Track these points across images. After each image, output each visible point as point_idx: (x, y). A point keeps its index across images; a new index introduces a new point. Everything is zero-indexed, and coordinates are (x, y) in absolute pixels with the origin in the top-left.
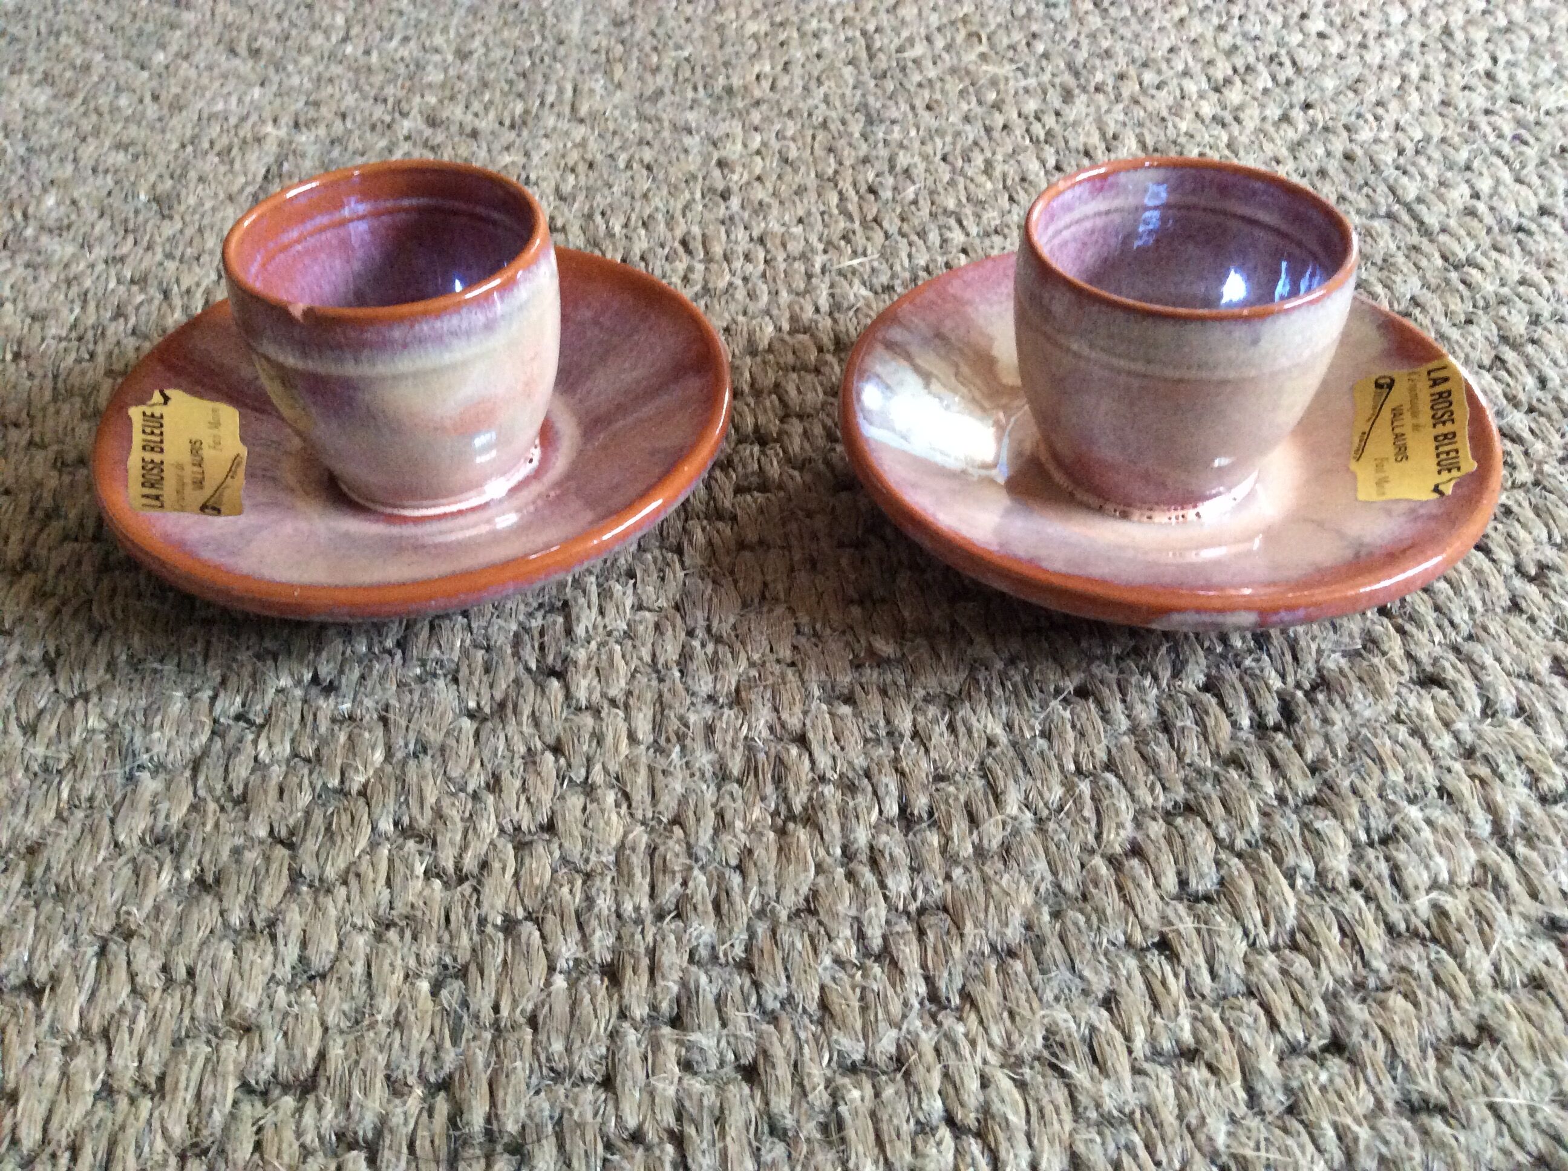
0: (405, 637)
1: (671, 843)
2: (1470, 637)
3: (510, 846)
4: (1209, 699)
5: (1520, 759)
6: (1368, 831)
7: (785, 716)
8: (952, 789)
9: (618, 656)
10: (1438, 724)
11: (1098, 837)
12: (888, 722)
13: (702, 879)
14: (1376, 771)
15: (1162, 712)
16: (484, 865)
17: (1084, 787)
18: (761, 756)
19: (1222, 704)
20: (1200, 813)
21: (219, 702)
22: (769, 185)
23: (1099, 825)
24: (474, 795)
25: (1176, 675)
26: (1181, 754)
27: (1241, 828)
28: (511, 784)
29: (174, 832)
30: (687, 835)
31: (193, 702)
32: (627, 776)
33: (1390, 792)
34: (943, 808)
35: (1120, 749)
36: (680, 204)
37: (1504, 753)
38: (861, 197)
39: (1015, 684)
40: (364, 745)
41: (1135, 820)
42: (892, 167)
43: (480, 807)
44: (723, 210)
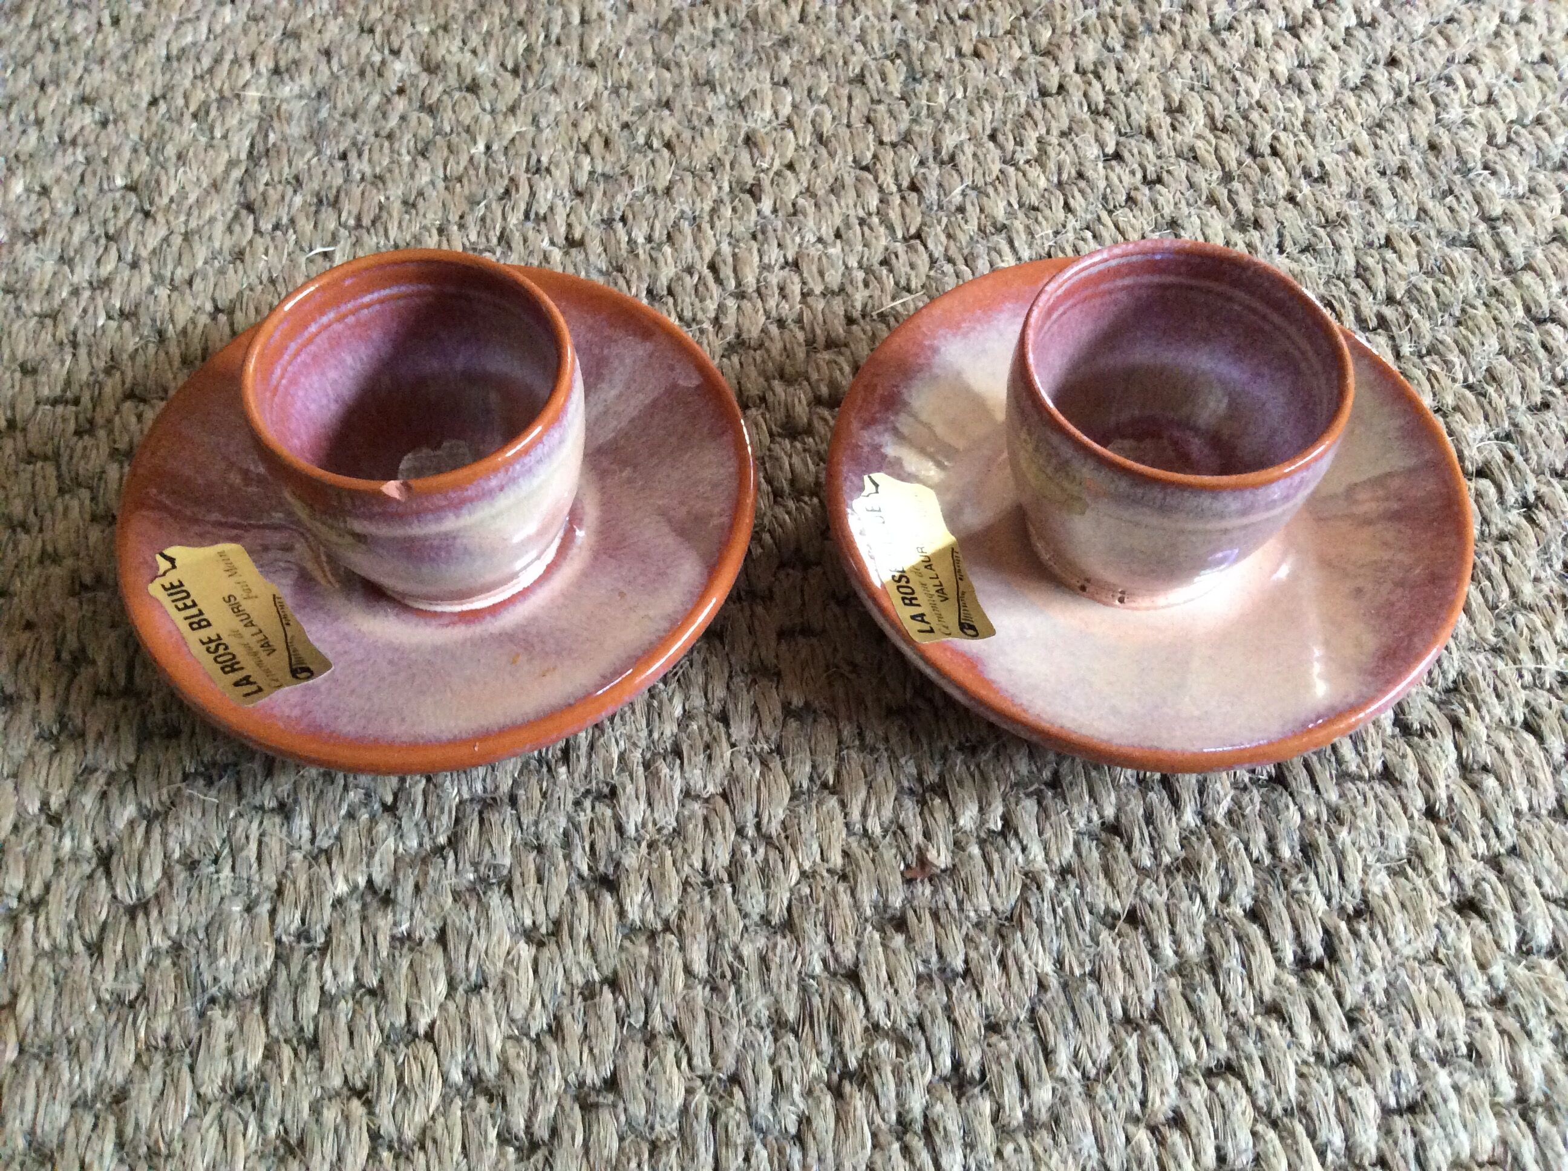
0: (455, 834)
1: (731, 1110)
2: (1513, 851)
3: (577, 1107)
4: (1254, 931)
5: (1550, 1012)
6: (1397, 1098)
7: (838, 948)
8: (1003, 1045)
9: (669, 861)
10: (1474, 965)
11: (1143, 1104)
12: (941, 955)
13: (764, 1154)
14: (1410, 1027)
15: (1209, 948)
16: (554, 1132)
17: (1132, 1043)
18: (816, 1000)
19: (1268, 937)
20: (1240, 1076)
21: (279, 919)
22: (803, 177)
23: (1145, 1091)
24: (538, 1042)
25: (1224, 899)
26: (1225, 1003)
27: (1279, 1093)
28: (573, 1029)
29: (252, 1082)
30: (747, 1099)
31: (253, 918)
32: (685, 1025)
33: (1422, 1050)
34: (994, 1068)
35: (1168, 996)
36: (707, 206)
37: (1535, 1005)
38: (903, 198)
39: (1065, 911)
40: (426, 980)
41: (1178, 1084)
42: (937, 151)
43: (545, 1059)
44: (754, 216)
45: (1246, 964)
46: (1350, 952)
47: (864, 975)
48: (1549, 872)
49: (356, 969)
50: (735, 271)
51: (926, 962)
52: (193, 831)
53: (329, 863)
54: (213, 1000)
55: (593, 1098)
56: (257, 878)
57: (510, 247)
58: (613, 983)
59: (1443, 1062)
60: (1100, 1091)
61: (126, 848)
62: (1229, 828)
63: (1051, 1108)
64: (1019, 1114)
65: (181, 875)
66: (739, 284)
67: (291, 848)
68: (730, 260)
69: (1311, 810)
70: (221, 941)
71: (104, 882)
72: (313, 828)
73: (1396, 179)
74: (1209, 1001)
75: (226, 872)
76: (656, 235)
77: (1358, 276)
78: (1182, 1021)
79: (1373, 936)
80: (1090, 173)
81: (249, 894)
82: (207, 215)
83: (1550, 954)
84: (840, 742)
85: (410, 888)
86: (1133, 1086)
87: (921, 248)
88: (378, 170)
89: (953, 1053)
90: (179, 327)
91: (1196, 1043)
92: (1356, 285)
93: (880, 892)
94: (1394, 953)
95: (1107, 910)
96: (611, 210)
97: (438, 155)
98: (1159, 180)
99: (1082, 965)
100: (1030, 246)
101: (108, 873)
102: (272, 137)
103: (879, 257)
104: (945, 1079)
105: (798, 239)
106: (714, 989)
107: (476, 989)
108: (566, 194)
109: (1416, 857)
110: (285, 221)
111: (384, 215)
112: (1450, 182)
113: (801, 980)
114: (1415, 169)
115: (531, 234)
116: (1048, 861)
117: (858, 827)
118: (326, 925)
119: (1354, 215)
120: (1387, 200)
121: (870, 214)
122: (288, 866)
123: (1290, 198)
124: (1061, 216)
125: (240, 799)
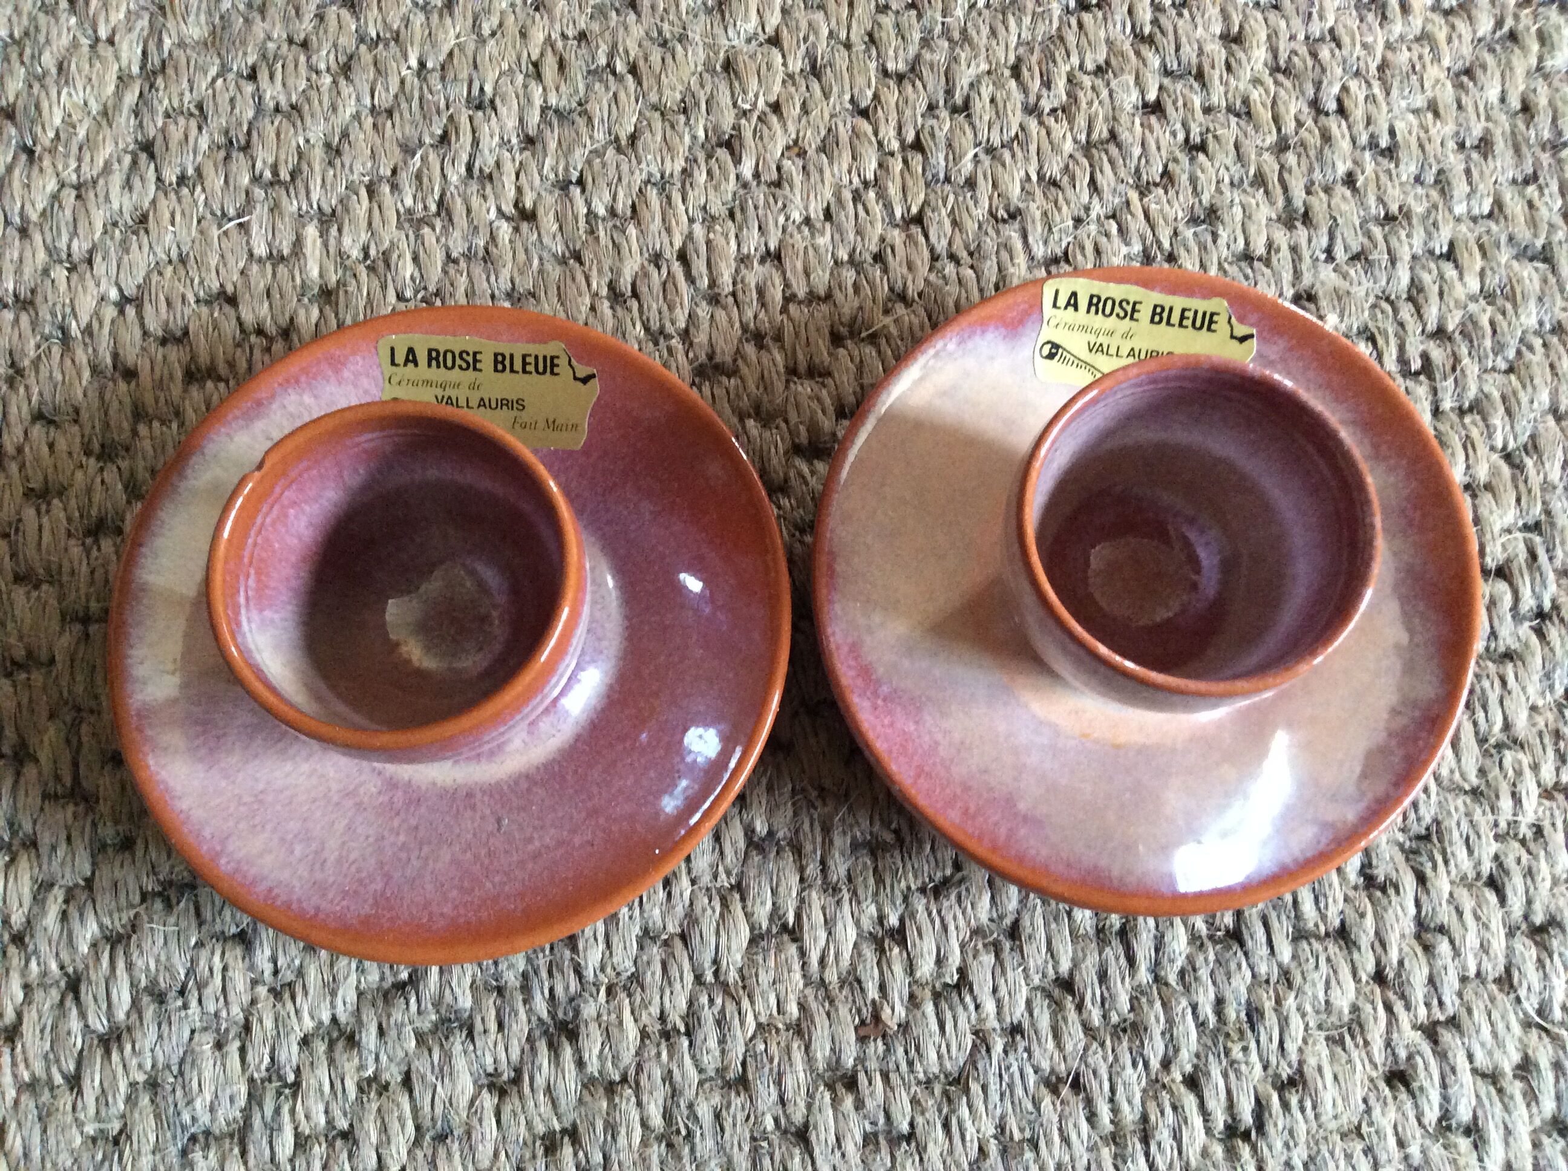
0: (415, 970)
2: (1452, 1021)
4: (1190, 1101)
7: (790, 1108)
9: (627, 1009)
12: (888, 1118)
15: (1145, 1118)
18: (767, 1161)
21: (250, 1057)
22: (792, 128)
25: (1166, 1064)
31: (224, 1057)
35: (1099, 1164)
36: (680, 164)
38: (905, 162)
39: (1011, 1076)
40: (394, 1126)
42: (949, 92)
44: (732, 185)
45: (1177, 1137)
46: (1277, 1125)
47: (813, 1138)
48: (1483, 1045)
49: (326, 1112)
50: (709, 264)
51: (874, 1123)
52: (157, 961)
53: (293, 998)
54: (193, 1139)
56: (224, 1014)
57: (451, 220)
58: (573, 1134)
61: (93, 977)
62: (1180, 988)
65: (150, 1011)
66: (713, 284)
67: (255, 982)
68: (703, 249)
69: (1263, 969)
70: (195, 1080)
71: (74, 1012)
72: (274, 960)
73: (1475, 155)
75: (193, 1007)
76: (619, 207)
77: (1410, 299)
79: (1302, 1110)
80: (1124, 136)
81: (218, 1031)
82: (100, 162)
83: (1468, 1132)
84: (802, 880)
85: (373, 1030)
87: (921, 239)
88: (294, 99)
90: (83, 325)
92: (1406, 312)
93: (833, 1050)
94: (1320, 1126)
95: (1053, 1073)
96: (566, 169)
97: (364, 76)
98: (1202, 147)
99: (1022, 1130)
100: (1046, 243)
101: (77, 998)
102: (167, 43)
105: (781, 219)
106: (670, 1145)
107: (442, 1138)
108: (514, 141)
109: (1356, 1024)
110: (190, 171)
111: (305, 168)
112: (1537, 164)
113: (753, 1139)
114: (1500, 145)
115: (475, 202)
116: (999, 1018)
117: (816, 976)
118: (294, 1064)
119: (1419, 209)
120: (1460, 187)
121: (866, 184)
122: (253, 1002)
123: (1350, 180)
124: (1085, 198)
125: (200, 925)
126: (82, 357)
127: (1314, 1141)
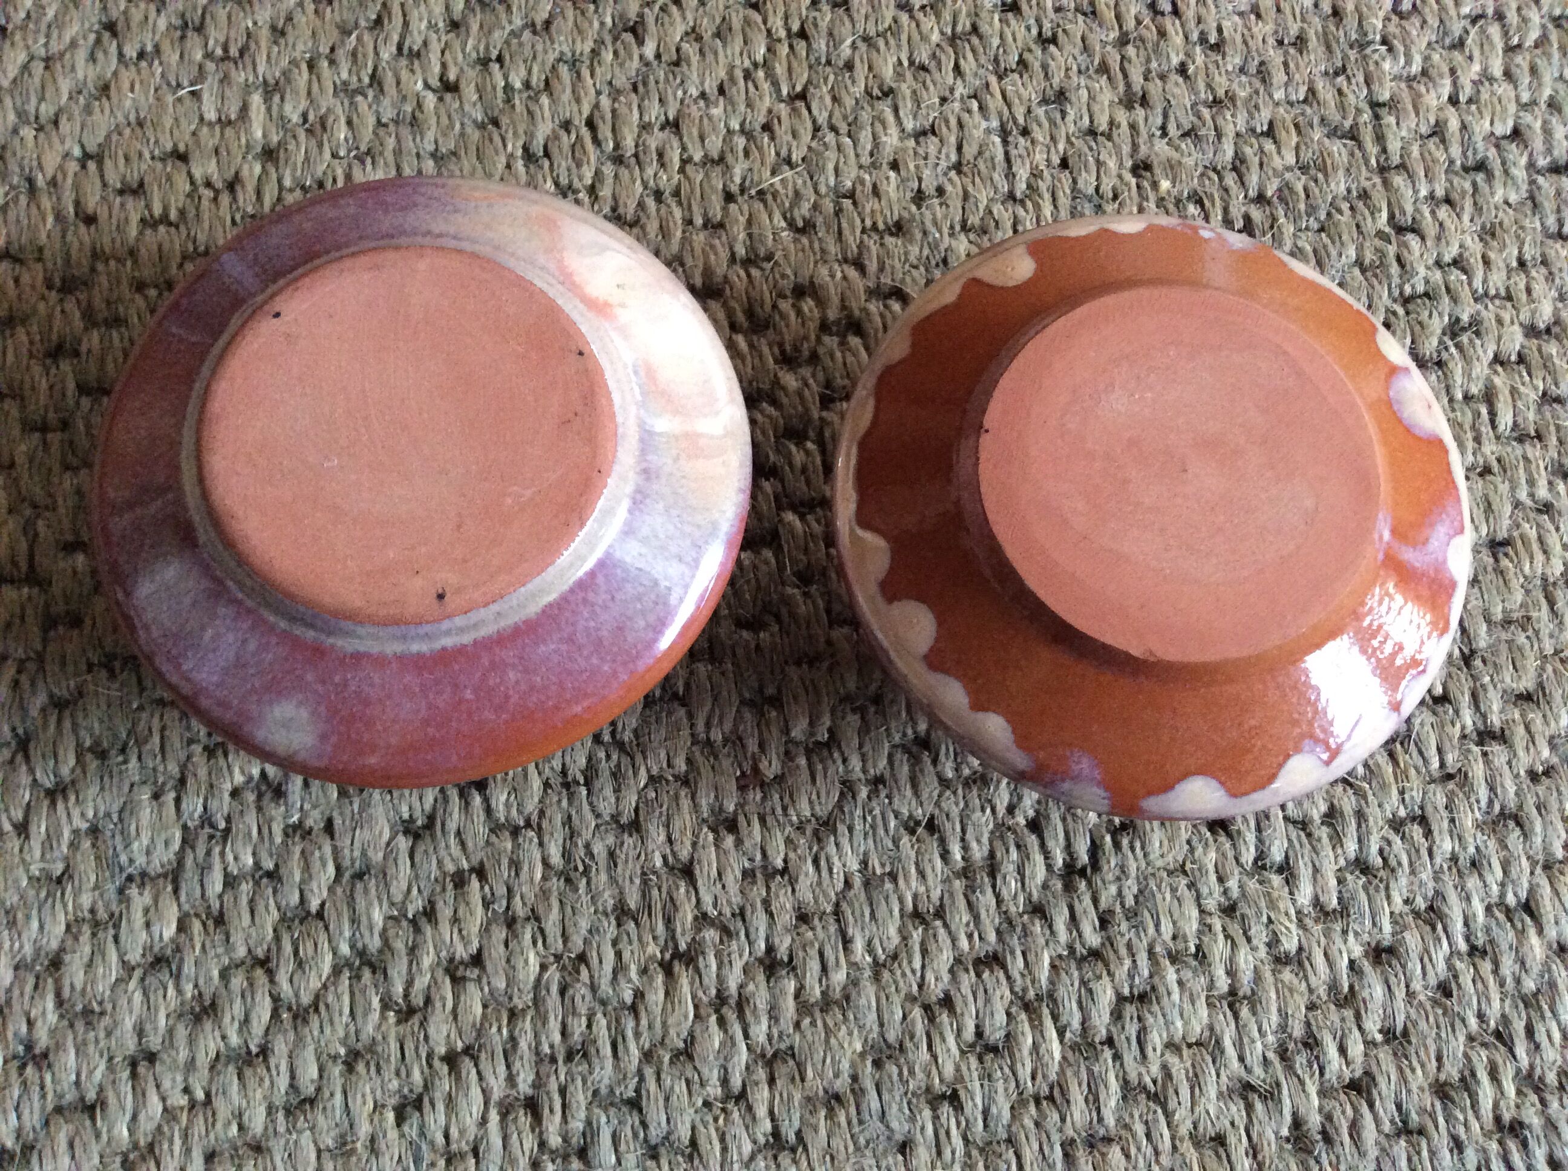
1: (578, 985)
3: (448, 980)
4: (1032, 840)
6: (1131, 987)
7: (677, 847)
8: (810, 934)
10: (1213, 878)
11: (921, 986)
12: (764, 855)
13: (604, 1022)
14: (1151, 930)
15: (992, 855)
16: (428, 1001)
17: (917, 935)
18: (655, 892)
19: (1043, 845)
20: (1004, 967)
21: (184, 806)
22: (690, 16)
23: (923, 977)
24: (414, 922)
25: (1011, 810)
26: (999, 901)
27: (1033, 982)
28: (445, 912)
29: (169, 952)
30: (591, 977)
31: (160, 806)
32: (541, 911)
33: (1158, 949)
34: (801, 954)
35: (951, 894)
36: (588, 46)
37: (1259, 914)
38: (791, 47)
39: (874, 818)
40: (316, 865)
41: (951, 971)
43: (419, 939)
44: (636, 63)
45: (1021, 871)
46: (1111, 862)
47: (697, 872)
49: (254, 854)
50: (614, 130)
51: (752, 860)
52: (101, 722)
54: (130, 879)
55: (459, 973)
56: (161, 768)
57: (382, 91)
58: (480, 871)
59: (1174, 958)
60: (886, 975)
61: (42, 737)
63: (844, 988)
64: (817, 992)
65: (93, 764)
66: (617, 146)
67: (190, 742)
68: (609, 116)
70: (133, 827)
71: (24, 768)
73: (1292, 51)
74: (986, 900)
75: (133, 763)
76: (534, 81)
77: (1234, 169)
78: (961, 917)
79: (1133, 848)
80: (984, 28)
81: (155, 782)
82: (67, 39)
83: (1280, 870)
86: (913, 972)
87: (805, 112)
89: (767, 940)
90: (49, 176)
91: (970, 936)
92: (1230, 180)
93: (716, 797)
94: (1148, 864)
95: (911, 817)
96: (487, 48)
98: (1054, 40)
99: (883, 865)
100: (915, 117)
101: (27, 758)
103: (762, 119)
104: (760, 961)
105: (680, 93)
106: (568, 880)
107: (359, 876)
108: (441, 25)
110: (149, 48)
111: (253, 46)
112: (1346, 58)
113: (644, 874)
114: (1313, 42)
115: (404, 75)
116: (864, 771)
117: (702, 736)
118: (226, 812)
119: (1242, 94)
120: (1279, 77)
121: (756, 65)
122: (189, 758)
123: (1182, 70)
124: (950, 80)
125: (142, 689)
126: (46, 203)
127: (1143, 880)
